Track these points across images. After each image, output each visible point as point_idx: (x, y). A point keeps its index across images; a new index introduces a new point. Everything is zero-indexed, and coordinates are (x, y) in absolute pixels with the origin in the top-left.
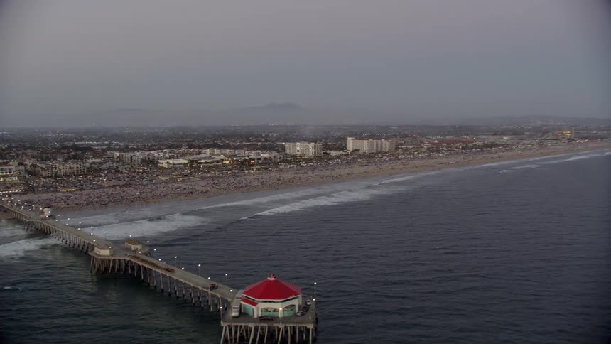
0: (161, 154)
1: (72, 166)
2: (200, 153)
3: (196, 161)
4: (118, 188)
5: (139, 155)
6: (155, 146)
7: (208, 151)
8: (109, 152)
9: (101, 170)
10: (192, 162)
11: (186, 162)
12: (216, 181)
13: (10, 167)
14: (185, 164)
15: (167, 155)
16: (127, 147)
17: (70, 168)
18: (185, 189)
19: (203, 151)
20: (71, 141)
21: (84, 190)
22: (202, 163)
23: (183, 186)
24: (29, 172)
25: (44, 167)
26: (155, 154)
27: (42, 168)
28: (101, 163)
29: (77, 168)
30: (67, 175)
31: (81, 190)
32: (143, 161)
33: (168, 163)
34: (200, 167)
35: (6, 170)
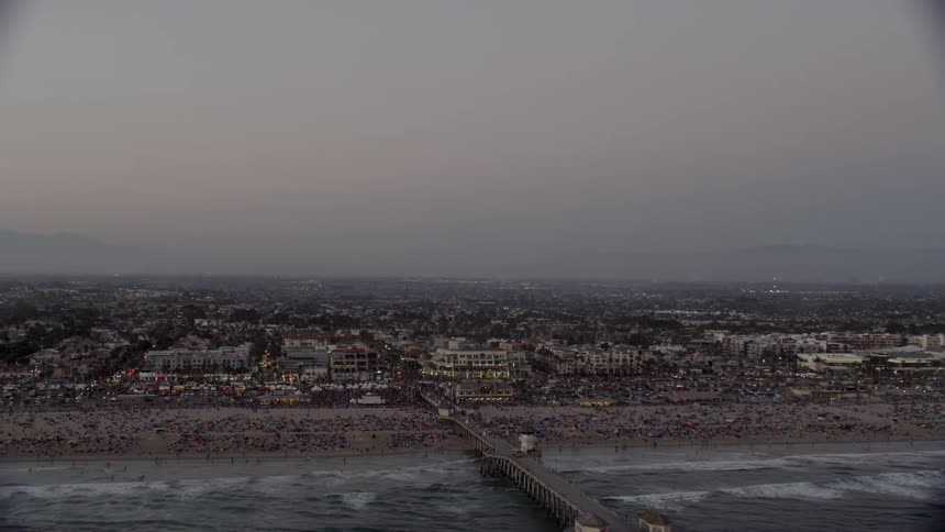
0: (811, 341)
1: (615, 356)
2: (904, 342)
3: (884, 361)
4: (696, 405)
5: (763, 341)
6: (817, 323)
7: (924, 339)
8: (708, 333)
9: (675, 369)
10: (875, 360)
11: (859, 360)
12: (919, 407)
13: (498, 353)
14: (855, 364)
15: (823, 344)
16: (752, 324)
17: (611, 360)
18: (837, 418)
19: (912, 338)
20: (648, 307)
21: (627, 405)
22: (895, 365)
23: (837, 411)
24: (536, 365)
25: (561, 355)
26: (799, 340)
27: (557, 357)
28: (681, 354)
29: (625, 360)
30: (602, 374)
31: (621, 404)
32: (767, 353)
33: (818, 360)
34: (891, 373)
35: (489, 357)
